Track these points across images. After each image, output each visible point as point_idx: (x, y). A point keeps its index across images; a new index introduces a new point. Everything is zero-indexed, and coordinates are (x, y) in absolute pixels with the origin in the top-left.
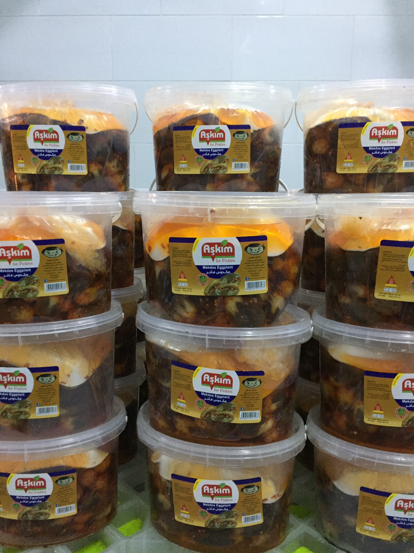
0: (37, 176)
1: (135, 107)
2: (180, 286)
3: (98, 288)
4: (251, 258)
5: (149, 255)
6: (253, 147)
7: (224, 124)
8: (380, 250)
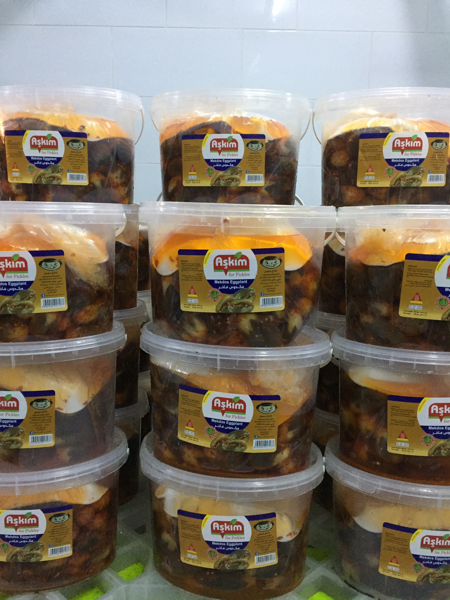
0: (33, 186)
1: (141, 114)
2: (190, 302)
3: (100, 305)
4: (267, 272)
5: (155, 269)
6: (268, 158)
7: (237, 133)
8: (405, 264)
